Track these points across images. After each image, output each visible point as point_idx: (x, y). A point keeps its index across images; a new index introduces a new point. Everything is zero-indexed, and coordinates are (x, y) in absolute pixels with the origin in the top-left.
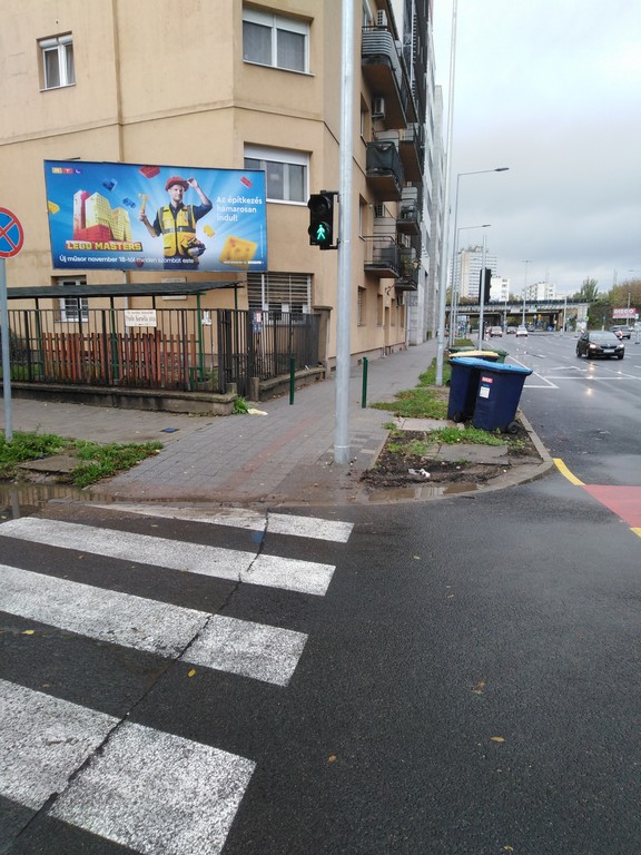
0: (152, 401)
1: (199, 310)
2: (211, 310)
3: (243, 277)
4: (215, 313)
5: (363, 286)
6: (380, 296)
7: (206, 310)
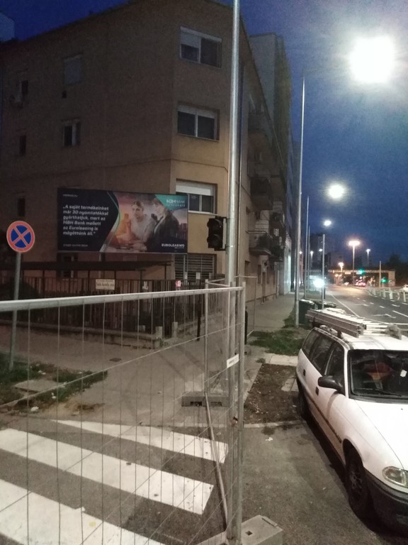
0: (110, 337)
1: (141, 281)
2: (148, 281)
4: (151, 283)
5: (248, 260)
6: (260, 266)
7: (146, 281)
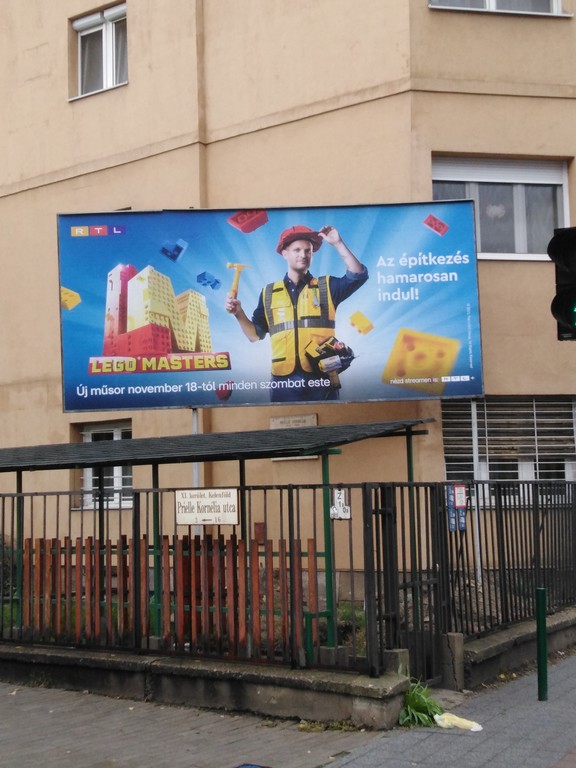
0: (224, 689)
1: (327, 487)
2: (349, 487)
3: (433, 409)
4: (357, 493)
7: (340, 487)
